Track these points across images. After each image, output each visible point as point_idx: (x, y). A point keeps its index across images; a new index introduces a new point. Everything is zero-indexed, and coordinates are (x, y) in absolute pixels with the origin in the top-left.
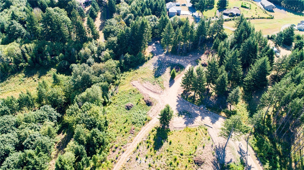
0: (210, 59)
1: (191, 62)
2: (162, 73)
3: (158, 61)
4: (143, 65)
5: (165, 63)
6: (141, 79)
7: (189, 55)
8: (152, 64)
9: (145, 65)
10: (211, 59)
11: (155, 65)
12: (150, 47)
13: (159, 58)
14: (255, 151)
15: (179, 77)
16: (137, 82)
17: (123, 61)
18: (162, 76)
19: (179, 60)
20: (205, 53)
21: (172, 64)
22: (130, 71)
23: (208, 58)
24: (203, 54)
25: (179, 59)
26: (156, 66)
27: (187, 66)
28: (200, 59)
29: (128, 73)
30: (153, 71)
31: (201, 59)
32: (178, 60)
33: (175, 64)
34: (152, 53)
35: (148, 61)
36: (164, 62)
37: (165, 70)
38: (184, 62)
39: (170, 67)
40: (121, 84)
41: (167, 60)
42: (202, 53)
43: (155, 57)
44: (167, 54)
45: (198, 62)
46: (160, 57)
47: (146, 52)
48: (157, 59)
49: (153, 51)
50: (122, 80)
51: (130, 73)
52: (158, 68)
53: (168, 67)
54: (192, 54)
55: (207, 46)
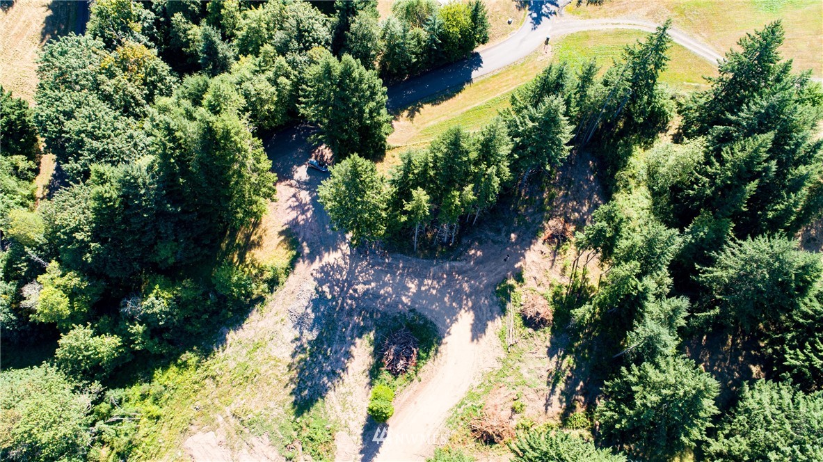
0: (564, 270)
1: (475, 292)
2: (333, 375)
3: (318, 302)
4: (245, 326)
5: (350, 313)
6: (232, 420)
7: (469, 247)
8: (285, 316)
9: (257, 324)
10: (569, 272)
11: (300, 323)
12: (284, 191)
13: (321, 282)
15: (409, 400)
16: (214, 443)
18: (331, 393)
19: (419, 286)
20: (548, 232)
21: (384, 314)
22: (184, 366)
23: (559, 265)
24: (535, 236)
25: (421, 276)
26: (305, 331)
27: (452, 322)
28: (519, 278)
29: (172, 375)
30: (290, 366)
31: (525, 275)
32: (412, 286)
33: (395, 319)
34: (291, 235)
35: (268, 297)
36: (342, 308)
37: (348, 355)
38: (442, 291)
39: (372, 335)
40: (140, 452)
41: (361, 288)
42: (529, 235)
43: (301, 266)
45: (508, 298)
46: (326, 275)
47: (262, 226)
48: (311, 286)
49: (294, 224)
50: (145, 426)
51: (186, 374)
52: (317, 343)
53: (360, 336)
54: (482, 244)
55: (561, 183)
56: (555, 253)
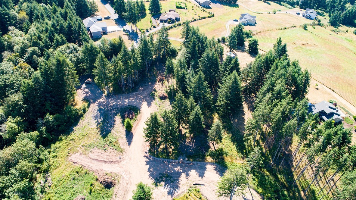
0: (166, 86)
1: (145, 97)
2: (111, 126)
3: (100, 110)
4: (79, 124)
5: (111, 111)
6: (83, 148)
7: (139, 88)
8: (91, 118)
9: (82, 123)
10: (168, 87)
11: (96, 117)
12: (80, 91)
13: (99, 106)
14: (261, 194)
15: (136, 126)
16: (79, 155)
17: (44, 128)
18: (112, 131)
19: (129, 100)
20: (158, 80)
21: (121, 108)
22: (61, 140)
23: (164, 86)
24: (155, 82)
25: (128, 98)
26: (99, 119)
27: (141, 105)
28: (155, 91)
29: (58, 144)
30: (97, 129)
31: (157, 90)
32: (127, 101)
33: (125, 108)
34: (86, 99)
35: (84, 115)
36: (108, 110)
37: (114, 121)
38: (136, 99)
39: (119, 114)
40: (52, 167)
41: (112, 104)
42: (154, 82)
43: (92, 105)
44: (108, 96)
45: (154, 95)
46: (100, 104)
47: (76, 100)
48: (97, 108)
49: (86, 96)
50: (52, 160)
51: (63, 142)
52: (103, 122)
53: (116, 115)
54: (142, 87)
55: (157, 70)
56: (162, 84)
